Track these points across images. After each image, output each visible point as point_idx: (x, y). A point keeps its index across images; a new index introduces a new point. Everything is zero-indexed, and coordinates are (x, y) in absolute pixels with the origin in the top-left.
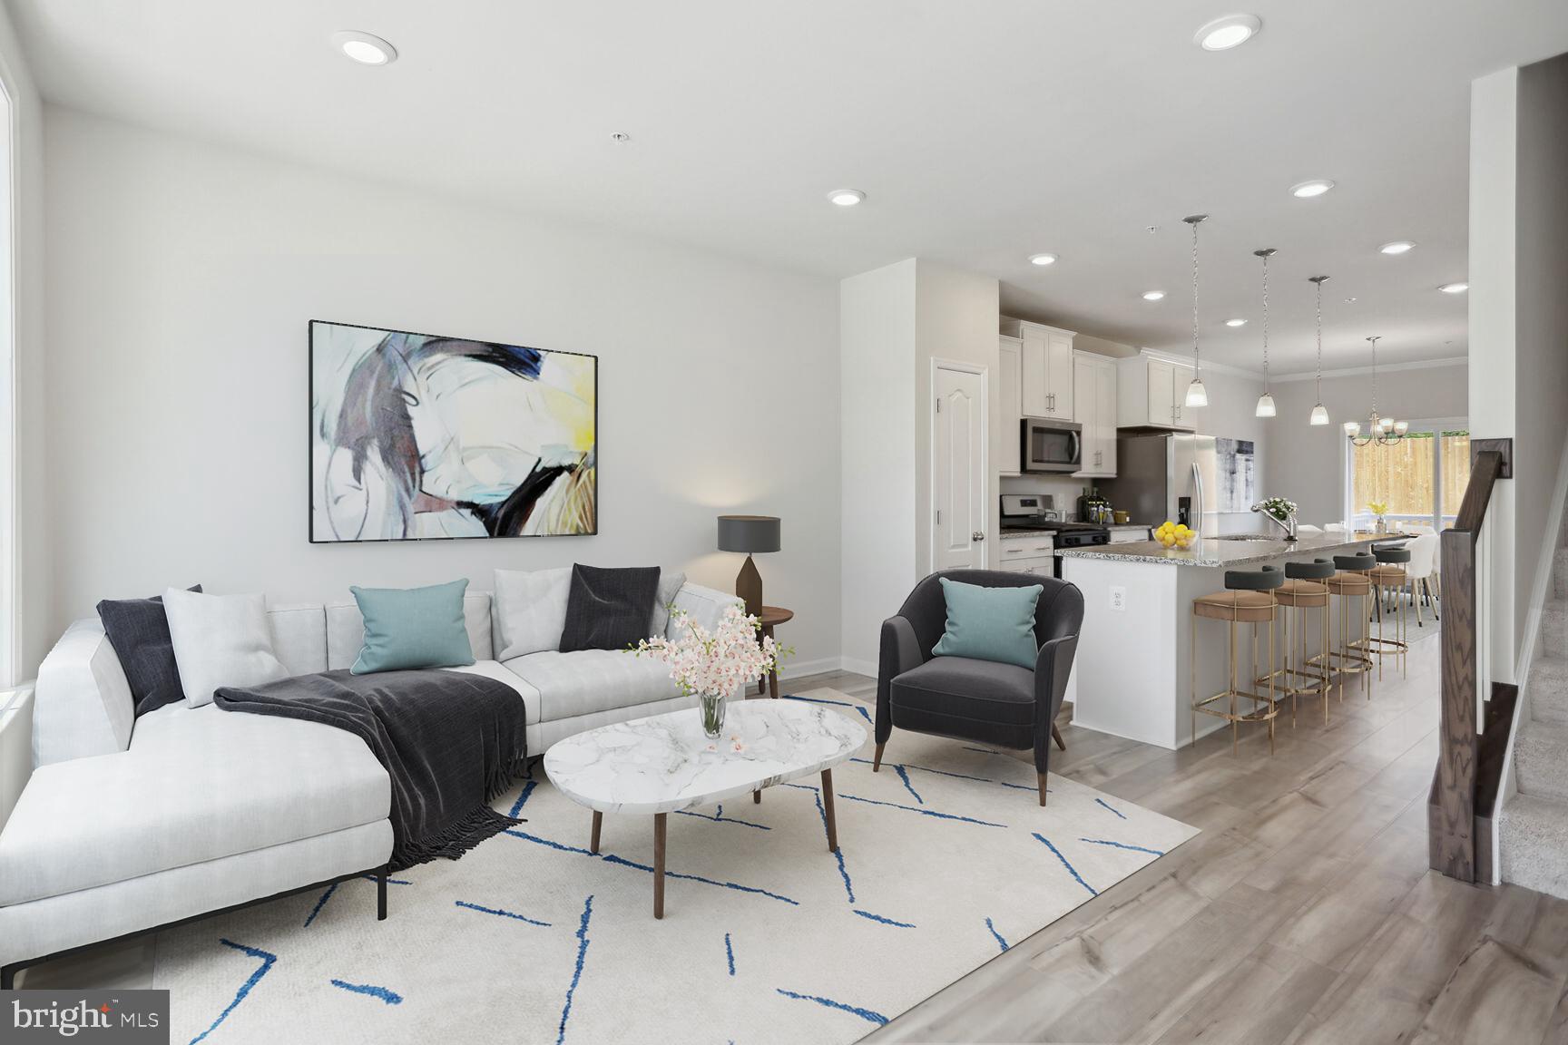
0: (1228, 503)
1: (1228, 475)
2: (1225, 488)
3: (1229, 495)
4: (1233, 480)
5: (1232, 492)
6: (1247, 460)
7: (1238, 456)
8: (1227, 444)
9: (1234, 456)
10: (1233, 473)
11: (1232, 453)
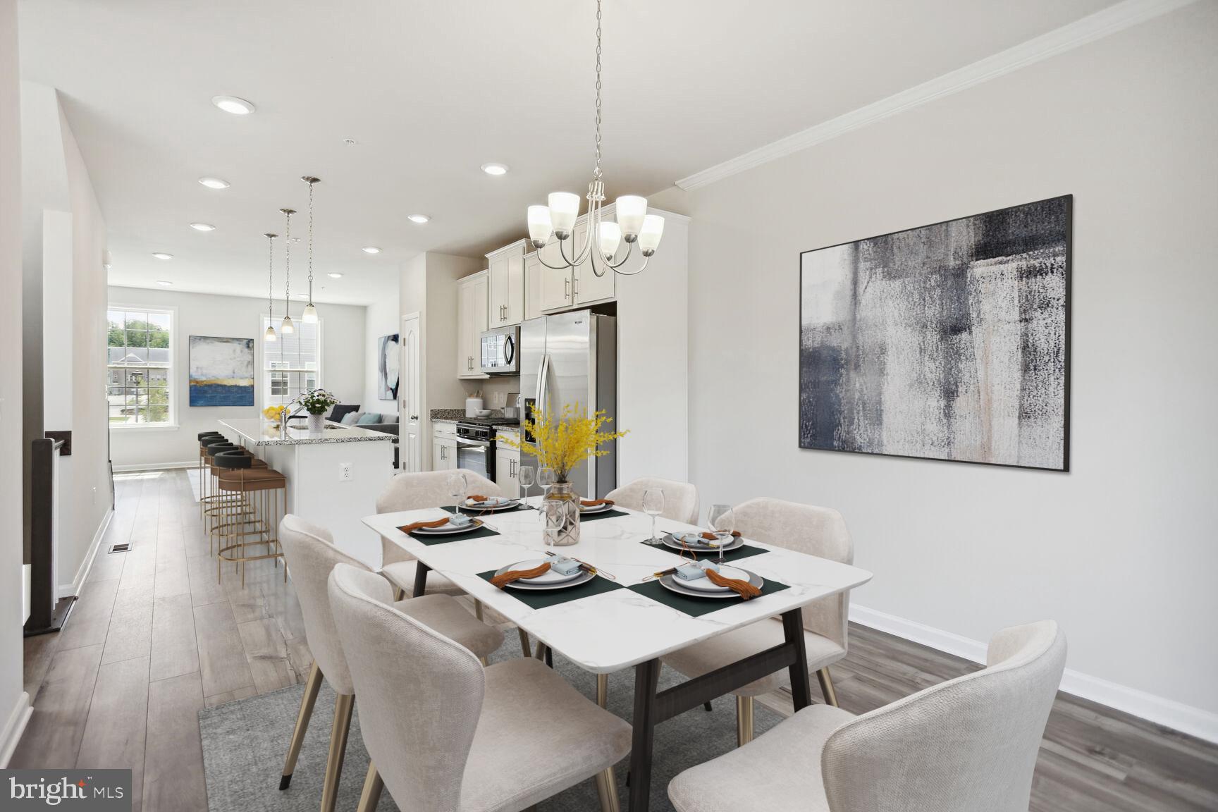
0: (933, 428)
1: (933, 338)
2: (920, 381)
3: (935, 402)
4: (953, 355)
5: (950, 393)
6: (1031, 273)
7: (981, 268)
8: (930, 243)
9: (960, 273)
10: (955, 327)
11: (952, 263)
